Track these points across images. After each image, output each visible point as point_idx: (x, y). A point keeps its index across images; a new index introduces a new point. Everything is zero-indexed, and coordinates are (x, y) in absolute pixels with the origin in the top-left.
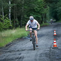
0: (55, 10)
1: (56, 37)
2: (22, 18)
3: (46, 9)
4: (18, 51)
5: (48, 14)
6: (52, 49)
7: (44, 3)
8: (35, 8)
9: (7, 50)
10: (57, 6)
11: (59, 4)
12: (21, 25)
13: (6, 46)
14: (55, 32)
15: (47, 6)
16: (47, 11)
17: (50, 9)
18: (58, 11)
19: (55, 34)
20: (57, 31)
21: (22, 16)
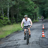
0: (43, 9)
1: (44, 30)
2: (17, 16)
3: (37, 9)
4: (15, 40)
5: (37, 13)
6: (41, 38)
7: (35, 5)
8: (27, 9)
9: (7, 40)
10: (45, 7)
11: (46, 5)
12: (17, 22)
13: (6, 37)
14: (43, 26)
15: (37, 7)
16: (37, 10)
17: (39, 9)
18: (45, 10)
19: (43, 27)
20: (45, 25)
21: (18, 15)
